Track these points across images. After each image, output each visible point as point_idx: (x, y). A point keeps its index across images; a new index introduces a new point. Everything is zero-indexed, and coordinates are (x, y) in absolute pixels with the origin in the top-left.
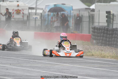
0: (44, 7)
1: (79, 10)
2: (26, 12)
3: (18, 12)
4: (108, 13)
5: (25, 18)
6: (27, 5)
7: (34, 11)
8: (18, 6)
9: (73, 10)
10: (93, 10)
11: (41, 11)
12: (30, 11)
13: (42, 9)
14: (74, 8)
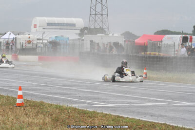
0: (48, 39)
1: (73, 40)
2: (35, 42)
3: (29, 42)
4: (91, 41)
5: (35, 46)
6: (35, 37)
7: (41, 41)
8: (29, 38)
9: (69, 40)
10: (83, 40)
11: (46, 41)
12: (38, 41)
13: (47, 40)
14: (70, 39)
